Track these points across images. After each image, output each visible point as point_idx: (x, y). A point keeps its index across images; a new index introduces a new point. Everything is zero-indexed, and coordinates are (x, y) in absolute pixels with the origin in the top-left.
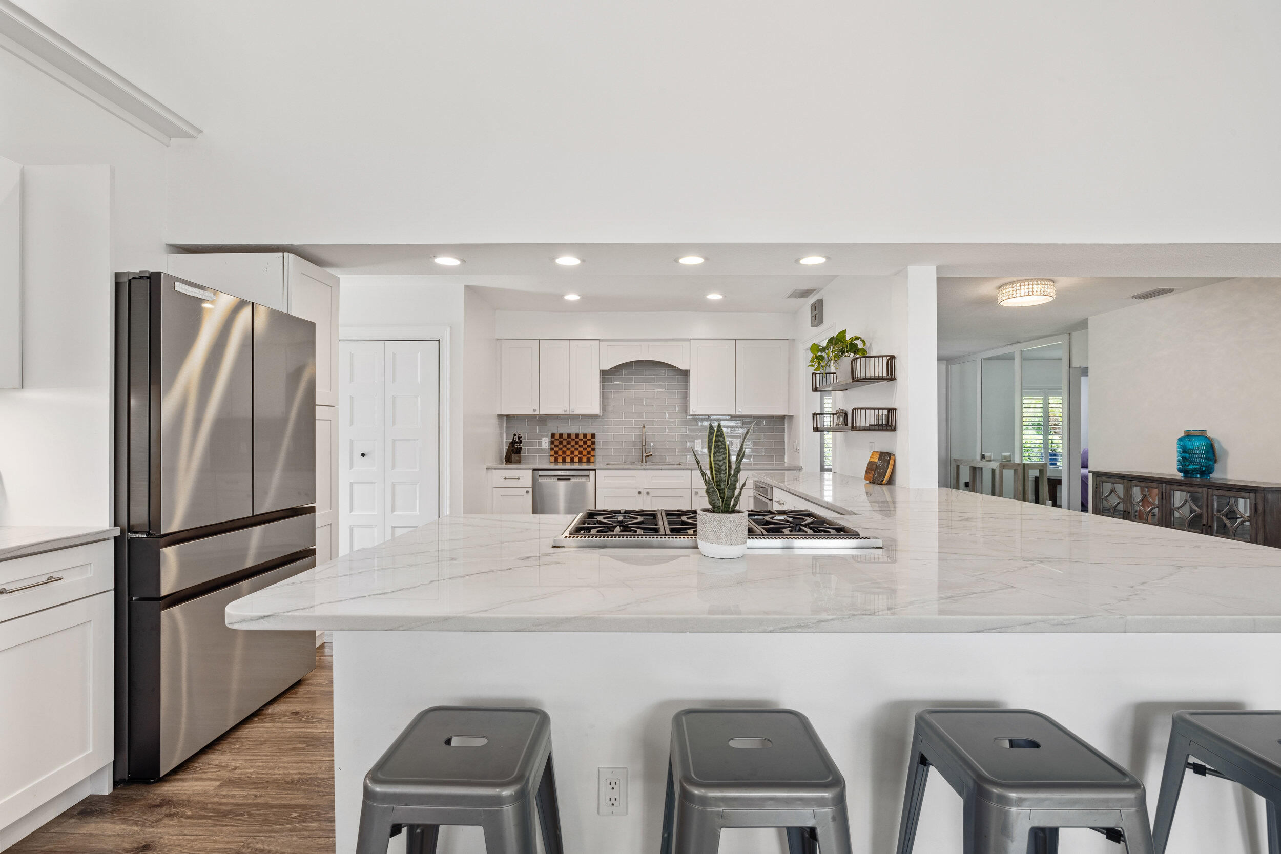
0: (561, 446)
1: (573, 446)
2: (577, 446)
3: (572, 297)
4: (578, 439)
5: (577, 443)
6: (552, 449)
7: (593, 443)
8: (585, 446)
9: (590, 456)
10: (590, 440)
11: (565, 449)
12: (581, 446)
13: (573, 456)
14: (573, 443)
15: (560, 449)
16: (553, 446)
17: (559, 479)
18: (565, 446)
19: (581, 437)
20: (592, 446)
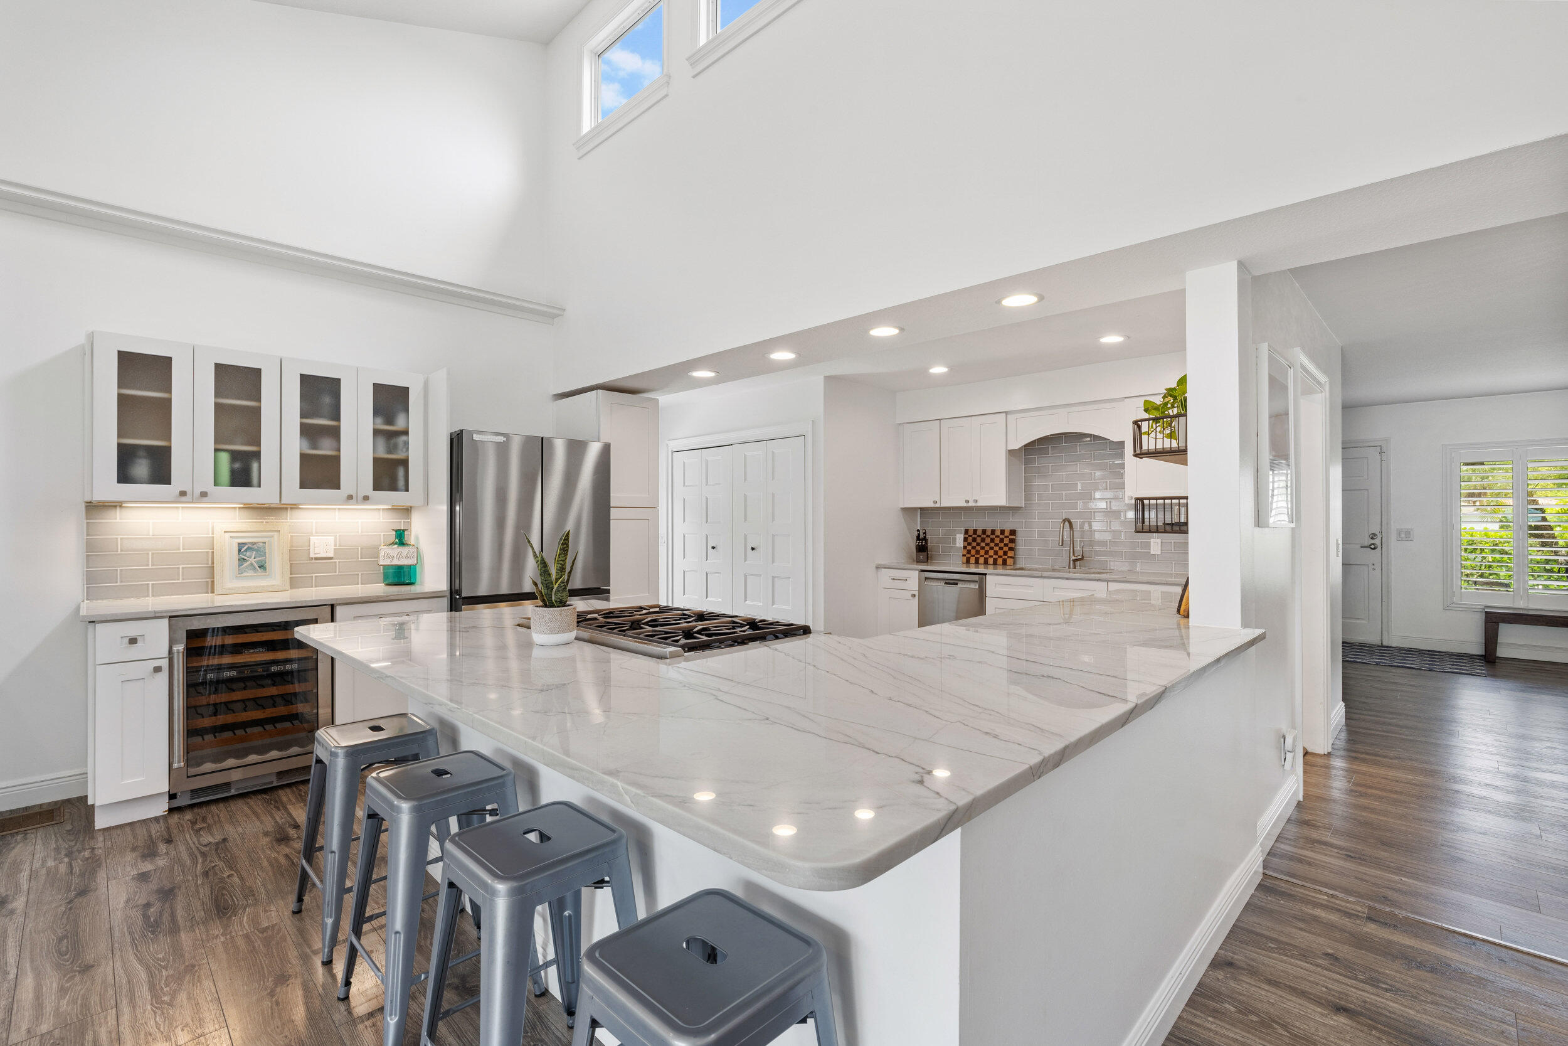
0: (974, 544)
1: (987, 544)
2: (992, 545)
3: (939, 370)
4: (994, 536)
5: (992, 540)
6: (965, 547)
7: (1012, 541)
8: (1002, 545)
9: (1006, 557)
10: (1007, 537)
11: (978, 548)
12: (997, 545)
13: (987, 556)
14: (988, 540)
15: (974, 548)
16: (966, 544)
17: (946, 583)
18: (978, 544)
19: (998, 533)
20: (1010, 545)
